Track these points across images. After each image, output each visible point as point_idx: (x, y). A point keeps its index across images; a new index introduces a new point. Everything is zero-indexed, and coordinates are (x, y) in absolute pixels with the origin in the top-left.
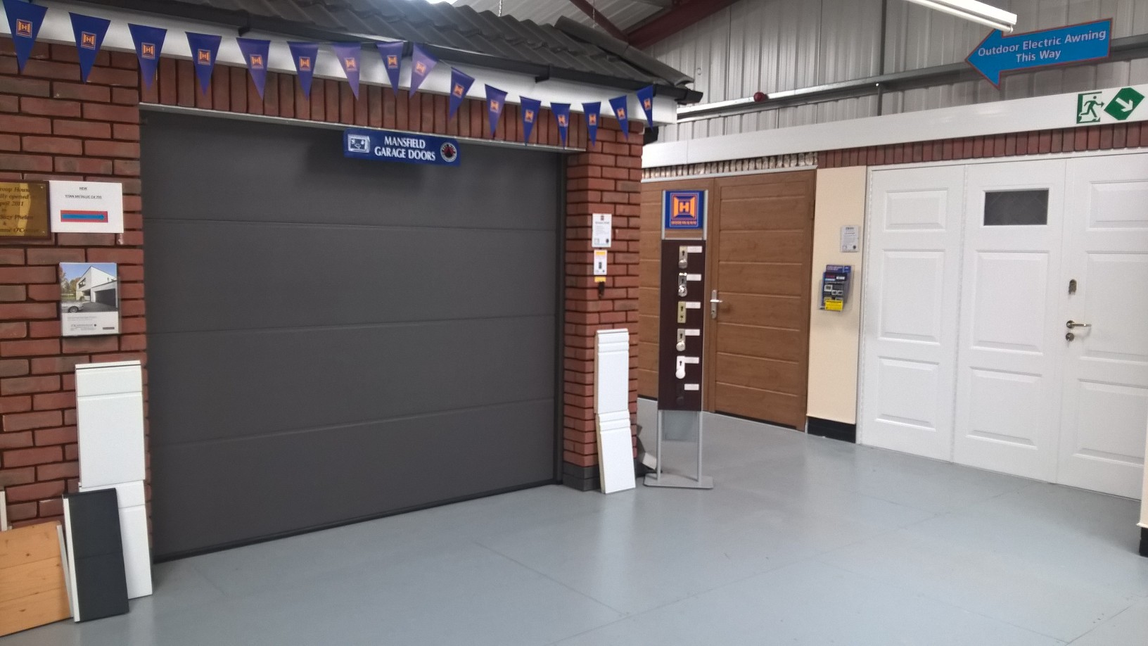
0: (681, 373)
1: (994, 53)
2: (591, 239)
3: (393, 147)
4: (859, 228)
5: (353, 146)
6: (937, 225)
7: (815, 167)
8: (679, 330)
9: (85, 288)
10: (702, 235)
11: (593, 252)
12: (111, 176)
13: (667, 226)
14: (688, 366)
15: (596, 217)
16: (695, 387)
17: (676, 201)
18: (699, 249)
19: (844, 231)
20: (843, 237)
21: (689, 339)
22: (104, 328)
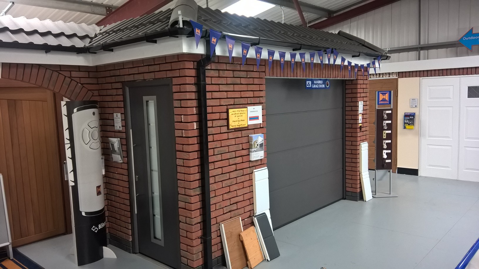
0: (385, 156)
1: (469, 39)
2: (358, 111)
3: (316, 84)
4: (418, 99)
5: (308, 86)
6: (449, 98)
7: (397, 77)
8: (384, 141)
9: (257, 144)
10: (391, 107)
11: (358, 115)
12: (259, 103)
13: (378, 104)
14: (387, 154)
15: (360, 102)
16: (390, 161)
17: (381, 95)
18: (390, 112)
19: (411, 100)
20: (411, 102)
21: (387, 144)
22: (261, 157)
